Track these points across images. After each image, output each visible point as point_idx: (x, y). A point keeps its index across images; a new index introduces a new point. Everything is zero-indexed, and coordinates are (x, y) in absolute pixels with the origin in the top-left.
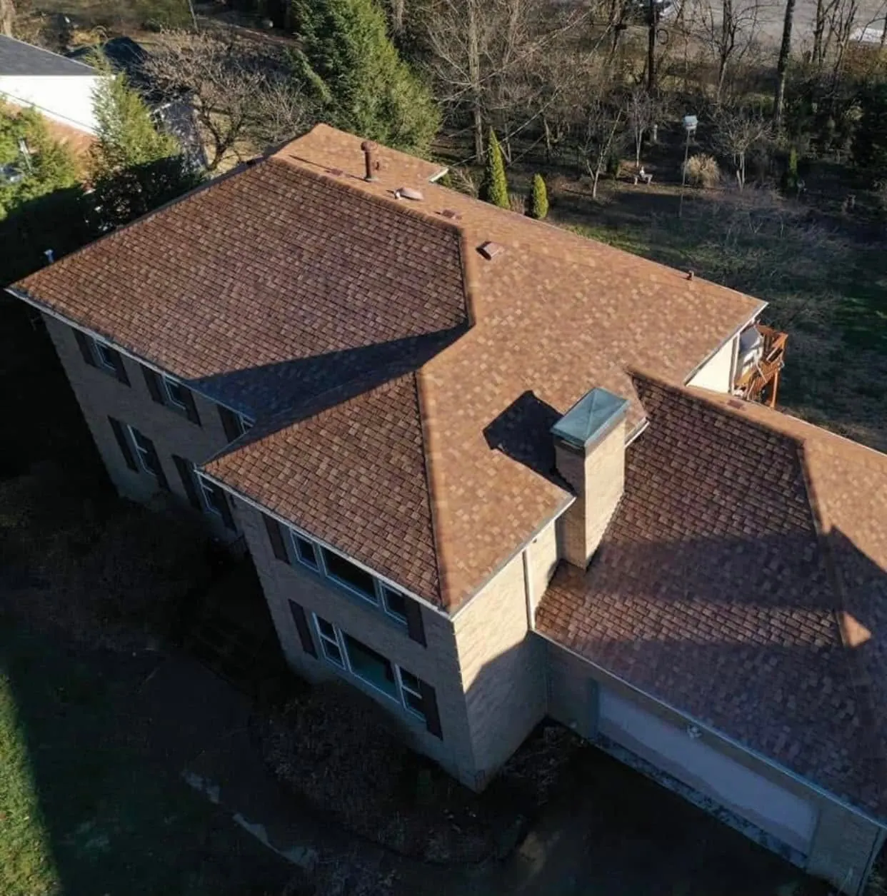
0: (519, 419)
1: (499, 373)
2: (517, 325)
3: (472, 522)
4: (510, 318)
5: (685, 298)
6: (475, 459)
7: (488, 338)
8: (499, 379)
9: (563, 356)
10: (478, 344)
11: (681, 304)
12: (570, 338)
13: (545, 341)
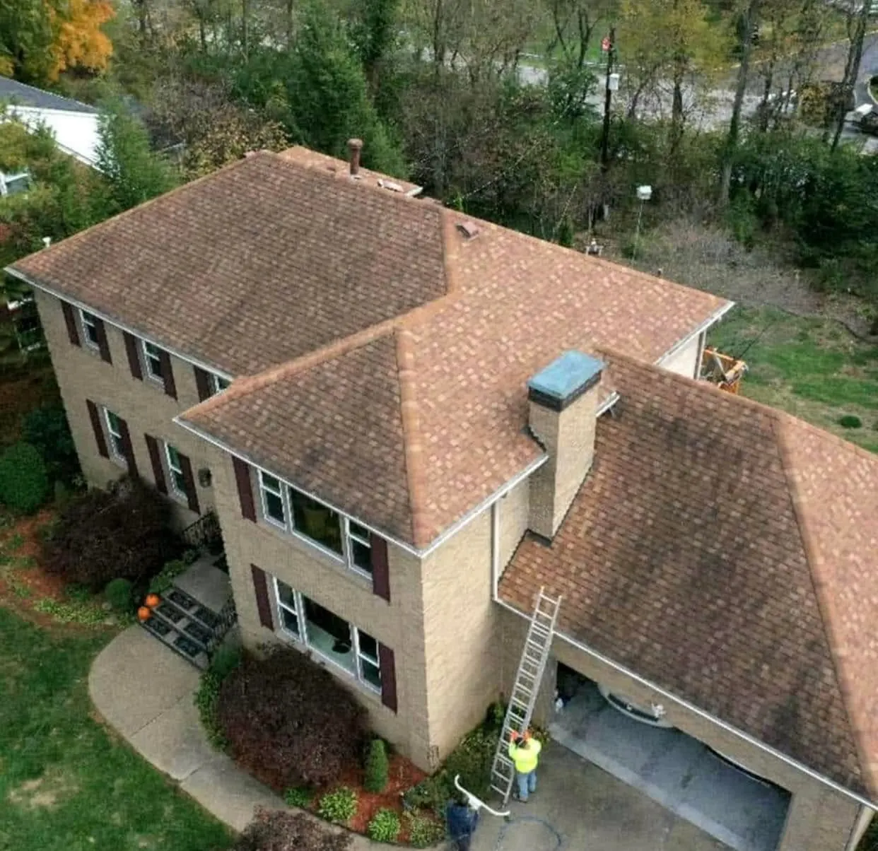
0: (494, 380)
1: (475, 337)
2: (493, 297)
3: (444, 468)
4: (487, 290)
5: (655, 291)
6: (450, 411)
7: (464, 305)
8: (474, 342)
9: (537, 329)
10: (455, 310)
11: (650, 295)
12: (544, 314)
13: (519, 314)
